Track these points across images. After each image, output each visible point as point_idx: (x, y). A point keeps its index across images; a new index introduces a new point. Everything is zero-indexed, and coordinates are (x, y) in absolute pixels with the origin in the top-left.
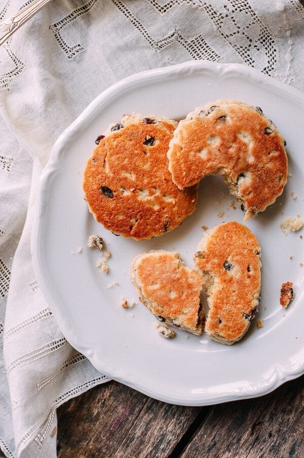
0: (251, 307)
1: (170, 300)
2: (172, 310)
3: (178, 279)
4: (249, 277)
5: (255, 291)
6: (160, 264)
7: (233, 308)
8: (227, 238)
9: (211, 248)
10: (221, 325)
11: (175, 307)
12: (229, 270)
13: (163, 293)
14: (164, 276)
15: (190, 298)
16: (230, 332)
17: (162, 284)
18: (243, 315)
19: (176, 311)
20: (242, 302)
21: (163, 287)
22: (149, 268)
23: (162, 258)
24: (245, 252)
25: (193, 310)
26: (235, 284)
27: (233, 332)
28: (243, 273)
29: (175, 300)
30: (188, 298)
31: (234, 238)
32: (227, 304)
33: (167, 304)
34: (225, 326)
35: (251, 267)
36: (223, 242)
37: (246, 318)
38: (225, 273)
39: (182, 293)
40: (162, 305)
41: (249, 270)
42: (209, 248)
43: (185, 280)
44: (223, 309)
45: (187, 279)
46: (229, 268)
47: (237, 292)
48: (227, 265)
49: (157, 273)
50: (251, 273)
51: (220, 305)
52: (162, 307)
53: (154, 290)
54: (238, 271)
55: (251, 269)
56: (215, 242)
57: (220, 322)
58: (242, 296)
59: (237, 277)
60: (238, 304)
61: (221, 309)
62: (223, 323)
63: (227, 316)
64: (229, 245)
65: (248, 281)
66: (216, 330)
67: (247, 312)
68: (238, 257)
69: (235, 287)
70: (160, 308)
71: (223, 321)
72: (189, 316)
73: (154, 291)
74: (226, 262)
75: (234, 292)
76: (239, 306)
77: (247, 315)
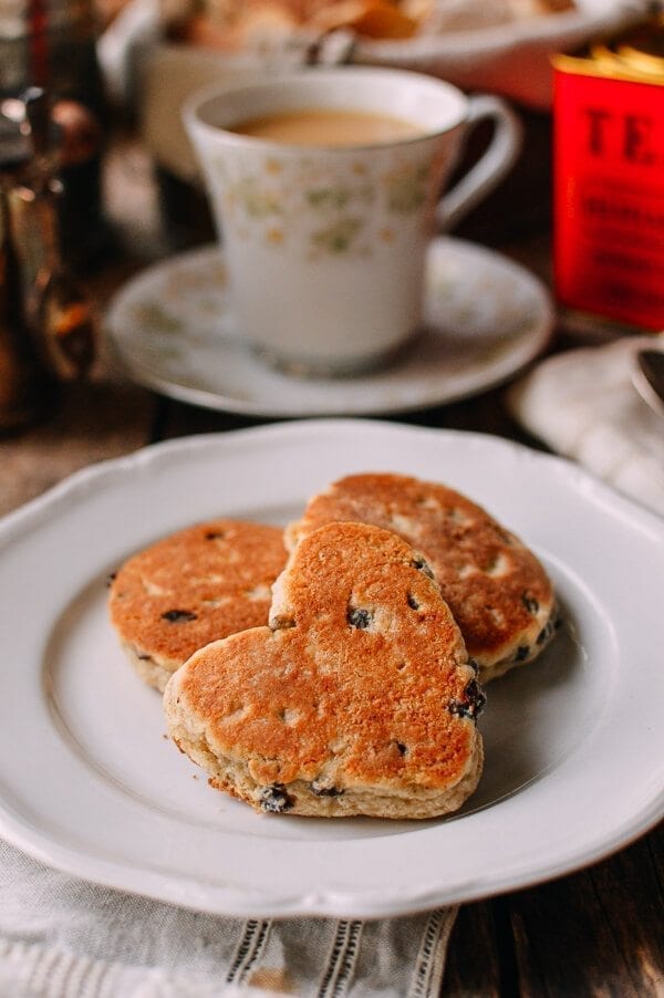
0: (461, 683)
1: (288, 732)
2: (302, 754)
3: (294, 676)
4: (422, 619)
5: (452, 644)
6: (236, 659)
7: (418, 704)
8: (328, 560)
9: (301, 594)
10: (409, 757)
11: (307, 745)
12: (366, 624)
13: (265, 722)
14: (255, 680)
15: (337, 711)
16: (439, 766)
17: (254, 702)
18: (451, 712)
19: (314, 753)
20: (433, 680)
21: (260, 709)
22: (212, 678)
23: (236, 644)
24: (386, 570)
25: (356, 736)
26: (396, 648)
27: (444, 761)
28: (404, 616)
29: (301, 728)
30: (334, 713)
31: (344, 554)
32: (397, 700)
33: (283, 745)
34: (418, 753)
35: (415, 597)
36: (323, 571)
37: (462, 715)
38: (361, 635)
39: (316, 705)
40: (271, 755)
41: (411, 604)
42: (297, 598)
43: (310, 673)
44: (395, 717)
45: (315, 669)
46: (363, 621)
47: (408, 664)
48: (355, 616)
49: (236, 680)
50: (423, 609)
51: (383, 708)
52: (275, 758)
53: (239, 724)
54: (390, 617)
55: (417, 602)
56: (303, 580)
57: (402, 749)
58: (426, 669)
59: (392, 631)
60: (424, 691)
61: (392, 716)
62: (411, 748)
63: (411, 728)
64: (341, 572)
65: (423, 630)
66: (400, 772)
67: (457, 699)
68: (374, 588)
69: (398, 653)
70: (268, 763)
71: (408, 746)
72: (351, 755)
73: (241, 726)
74: (351, 610)
75: (401, 667)
76: (429, 693)
77: (459, 706)
